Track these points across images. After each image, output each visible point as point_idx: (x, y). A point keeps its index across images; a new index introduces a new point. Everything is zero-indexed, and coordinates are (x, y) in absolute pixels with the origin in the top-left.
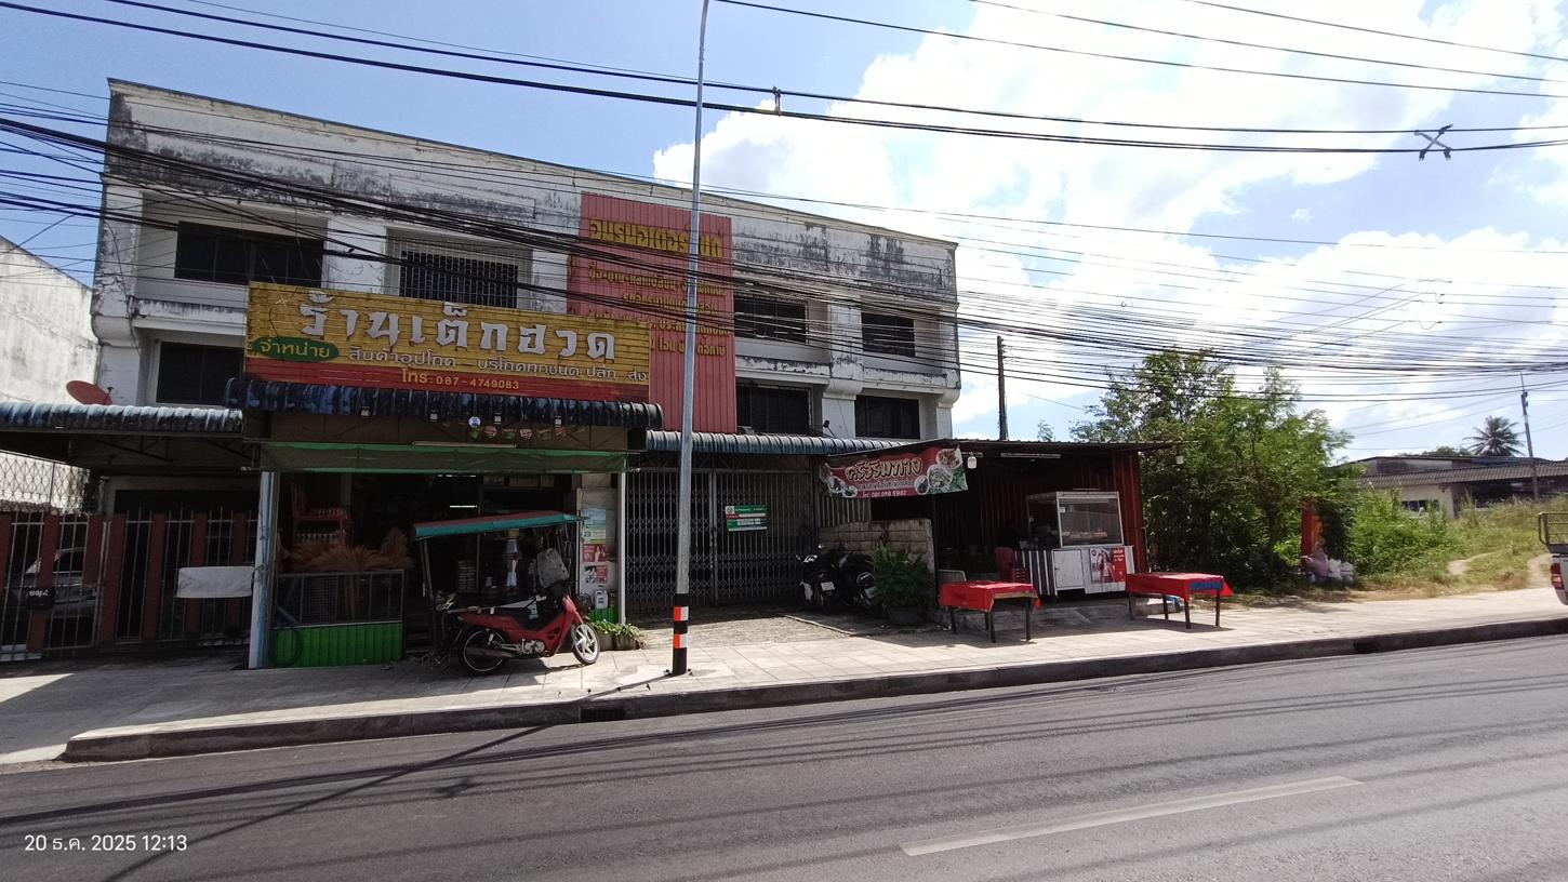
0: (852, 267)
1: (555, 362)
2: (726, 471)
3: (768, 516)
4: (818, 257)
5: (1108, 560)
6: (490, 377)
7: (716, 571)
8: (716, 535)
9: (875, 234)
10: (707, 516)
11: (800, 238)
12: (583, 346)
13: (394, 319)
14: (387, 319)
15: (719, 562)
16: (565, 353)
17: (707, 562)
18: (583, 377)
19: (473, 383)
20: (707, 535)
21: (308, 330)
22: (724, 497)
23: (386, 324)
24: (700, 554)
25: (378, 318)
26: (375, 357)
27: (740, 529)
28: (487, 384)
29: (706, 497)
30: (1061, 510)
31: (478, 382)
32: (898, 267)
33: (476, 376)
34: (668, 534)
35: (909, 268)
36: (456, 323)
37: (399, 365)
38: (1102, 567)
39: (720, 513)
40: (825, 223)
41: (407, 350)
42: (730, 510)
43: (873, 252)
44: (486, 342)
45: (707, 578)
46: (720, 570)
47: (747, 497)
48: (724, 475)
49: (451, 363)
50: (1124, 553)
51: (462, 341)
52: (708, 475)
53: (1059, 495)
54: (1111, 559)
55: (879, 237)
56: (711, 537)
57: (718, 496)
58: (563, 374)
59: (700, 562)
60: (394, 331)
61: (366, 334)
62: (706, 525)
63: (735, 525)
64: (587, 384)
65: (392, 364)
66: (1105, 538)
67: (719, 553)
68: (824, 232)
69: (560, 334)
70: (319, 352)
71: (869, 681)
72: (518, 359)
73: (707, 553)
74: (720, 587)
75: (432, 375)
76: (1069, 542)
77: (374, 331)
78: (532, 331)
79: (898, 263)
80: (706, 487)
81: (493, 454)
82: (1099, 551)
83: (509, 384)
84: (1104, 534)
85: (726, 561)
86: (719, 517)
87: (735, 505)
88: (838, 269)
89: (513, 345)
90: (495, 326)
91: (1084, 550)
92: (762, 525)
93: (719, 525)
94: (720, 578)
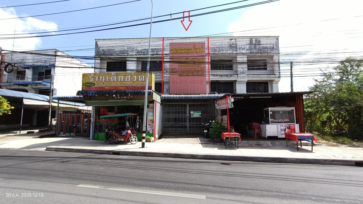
0: (244, 49)
1: (132, 83)
2: (191, 103)
3: (202, 114)
4: (234, 47)
5: (288, 128)
6: (120, 87)
7: (188, 127)
8: (188, 118)
9: (251, 39)
10: (186, 114)
11: (228, 43)
12: (138, 79)
13: (104, 77)
14: (103, 77)
15: (189, 124)
16: (134, 80)
17: (186, 124)
18: (138, 85)
19: (117, 88)
20: (186, 118)
21: (90, 81)
22: (191, 109)
23: (102, 79)
24: (184, 122)
25: (101, 77)
26: (101, 85)
27: (194, 117)
28: (120, 88)
29: (186, 109)
30: (270, 113)
31: (118, 88)
32: (259, 46)
33: (118, 87)
34: (177, 118)
35: (263, 46)
36: (114, 77)
37: (105, 86)
38: (285, 130)
39: (190, 113)
40: (236, 38)
41: (105, 83)
42: (192, 112)
43: (251, 43)
44: (119, 80)
45: (186, 128)
46: (189, 126)
47: (196, 109)
48: (191, 104)
49: (114, 84)
50: (295, 126)
51: (115, 80)
52: (186, 104)
53: (270, 109)
54: (289, 128)
55: (253, 39)
56: (187, 119)
57: (189, 109)
58: (134, 85)
59: (184, 124)
60: (103, 80)
61: (99, 81)
62: (186, 116)
63: (193, 116)
64: (139, 87)
65: (104, 86)
66: (288, 121)
67: (189, 122)
68: (235, 40)
69: (133, 77)
70: (92, 85)
71: (171, 154)
72: (125, 83)
73: (186, 122)
74: (189, 130)
75: (110, 87)
76: (272, 122)
77: (101, 80)
78: (128, 77)
79: (259, 45)
80: (186, 107)
81: (122, 102)
82: (284, 125)
83: (124, 88)
84: (288, 120)
85: (191, 124)
86: (189, 114)
87: (193, 111)
88: (240, 50)
89: (124, 80)
90: (121, 77)
91: (279, 125)
92: (200, 116)
93: (189, 116)
94: (189, 128)
